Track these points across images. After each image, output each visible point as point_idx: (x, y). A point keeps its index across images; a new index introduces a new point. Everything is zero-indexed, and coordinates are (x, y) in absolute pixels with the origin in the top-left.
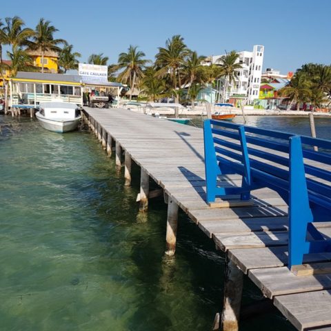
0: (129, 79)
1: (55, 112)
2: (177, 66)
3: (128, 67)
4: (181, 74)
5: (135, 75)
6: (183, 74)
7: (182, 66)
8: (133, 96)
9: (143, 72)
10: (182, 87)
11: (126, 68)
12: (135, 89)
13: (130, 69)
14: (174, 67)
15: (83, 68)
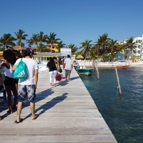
1: (41, 68)
9: (91, 49)
11: (84, 48)
15: (62, 50)
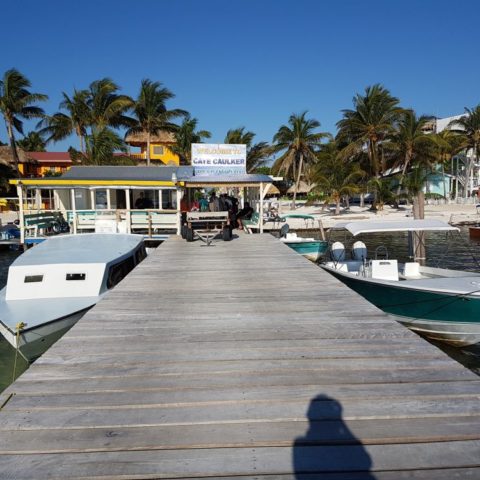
0: (291, 167)
1: (38, 279)
2: (380, 137)
3: (291, 148)
4: (386, 151)
5: (301, 160)
6: (391, 151)
7: (387, 137)
8: (298, 195)
9: (316, 153)
10: (387, 173)
11: (286, 150)
12: (303, 183)
13: (293, 150)
14: (374, 139)
